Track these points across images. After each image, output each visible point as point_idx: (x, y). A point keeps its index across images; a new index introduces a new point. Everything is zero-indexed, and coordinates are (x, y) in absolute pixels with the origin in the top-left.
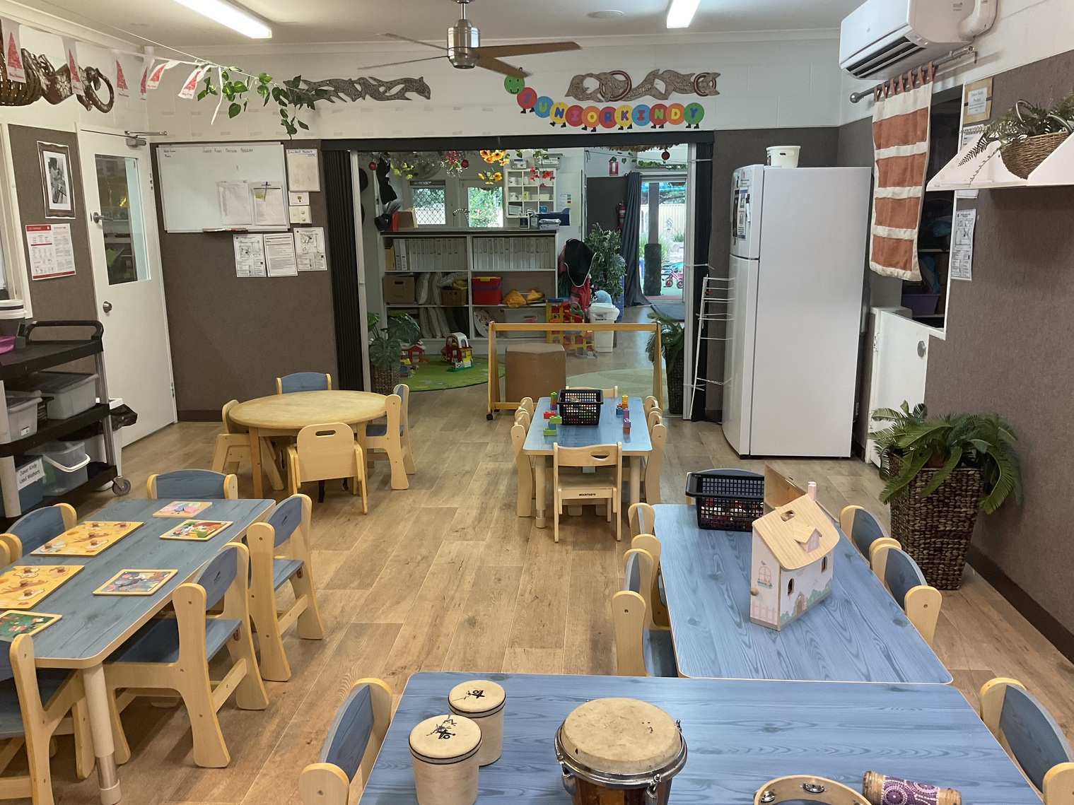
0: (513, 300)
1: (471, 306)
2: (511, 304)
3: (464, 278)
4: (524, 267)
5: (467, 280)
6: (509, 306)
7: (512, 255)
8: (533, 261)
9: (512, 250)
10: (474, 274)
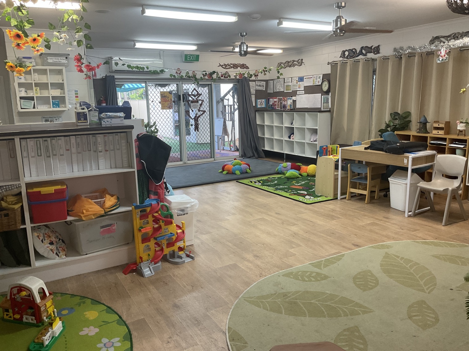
0: (87, 211)
1: (28, 225)
2: (85, 216)
3: (16, 191)
4: (91, 171)
5: (20, 194)
6: (84, 219)
7: (74, 156)
8: (102, 162)
9: (74, 150)
10: (29, 185)
